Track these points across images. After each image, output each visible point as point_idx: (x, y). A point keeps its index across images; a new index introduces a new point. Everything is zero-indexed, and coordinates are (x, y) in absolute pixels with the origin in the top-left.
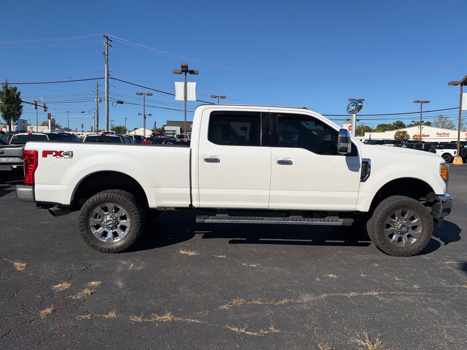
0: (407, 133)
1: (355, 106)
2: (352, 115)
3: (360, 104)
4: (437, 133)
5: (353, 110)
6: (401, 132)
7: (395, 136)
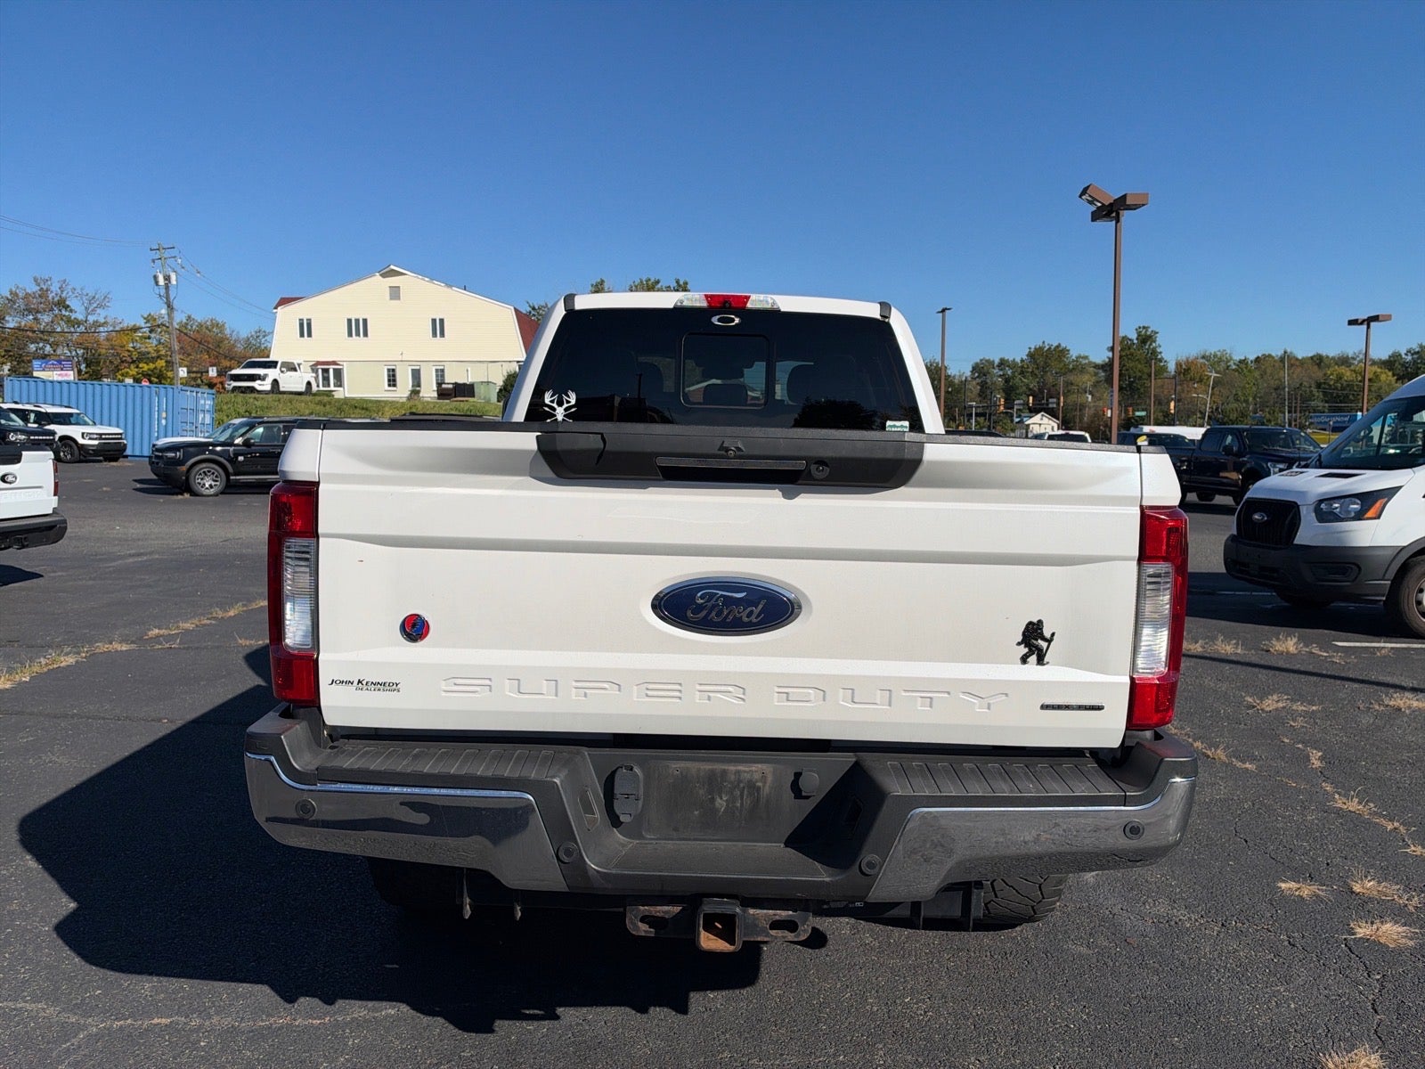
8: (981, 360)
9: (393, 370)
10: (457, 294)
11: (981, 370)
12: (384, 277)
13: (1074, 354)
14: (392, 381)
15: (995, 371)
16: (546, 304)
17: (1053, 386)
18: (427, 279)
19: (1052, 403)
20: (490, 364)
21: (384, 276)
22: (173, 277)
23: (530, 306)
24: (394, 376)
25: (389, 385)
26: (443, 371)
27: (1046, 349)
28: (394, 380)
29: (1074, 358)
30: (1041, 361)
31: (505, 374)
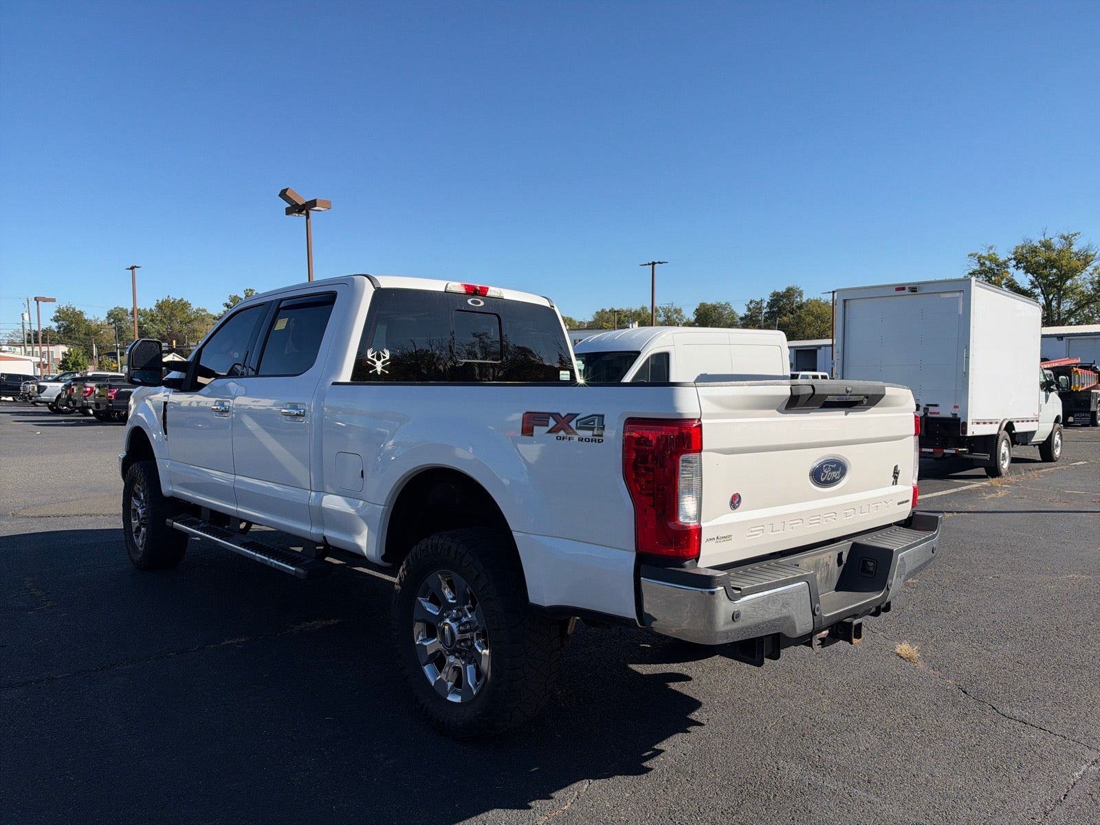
8: (115, 308)
11: (116, 317)
13: (194, 307)
15: (129, 318)
17: (179, 332)
19: (192, 346)
27: (171, 302)
29: (194, 310)
30: (167, 311)
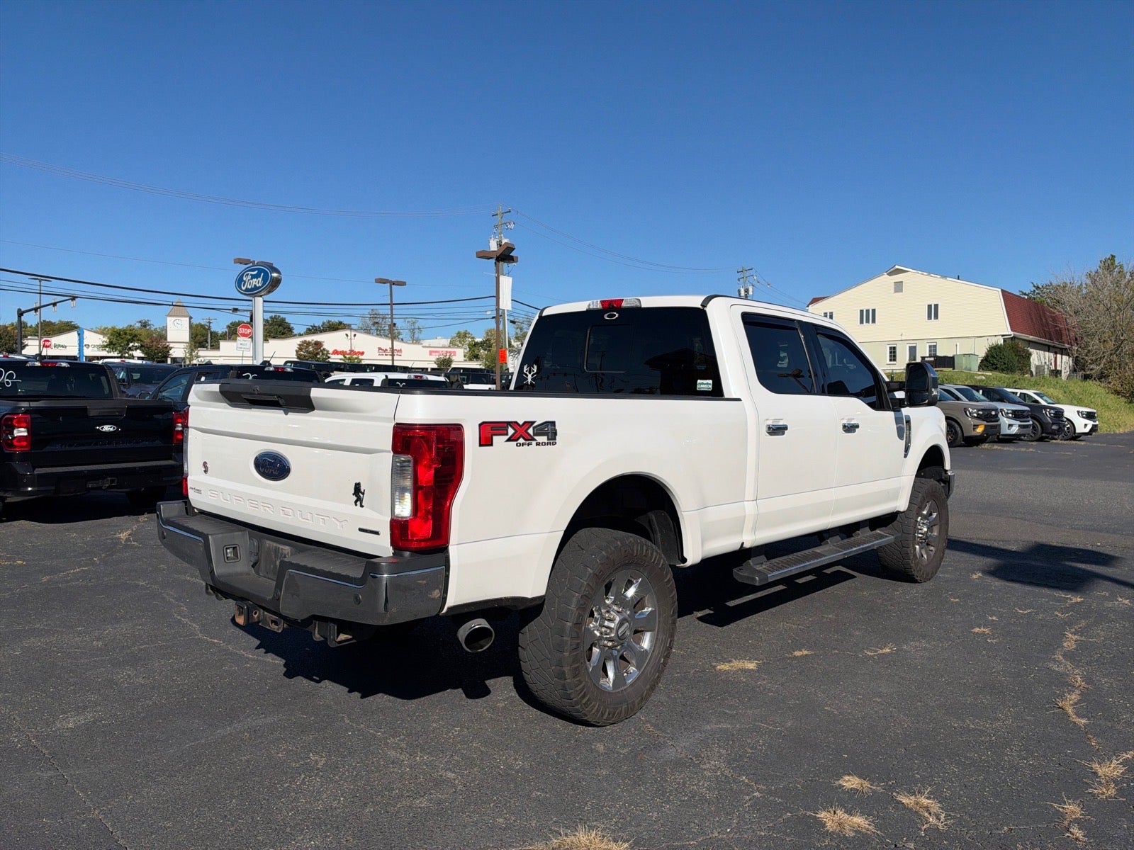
0: (324, 347)
1: (260, 279)
2: (251, 301)
3: (275, 275)
4: (380, 349)
5: (256, 288)
6: (309, 342)
7: (297, 351)
9: (894, 348)
10: (951, 283)
12: (890, 276)
14: (893, 355)
16: (1051, 283)
18: (925, 273)
20: (977, 339)
21: (890, 274)
22: (751, 290)
23: (1034, 286)
24: (895, 352)
25: (891, 360)
26: (935, 346)
28: (895, 356)
31: (988, 347)
